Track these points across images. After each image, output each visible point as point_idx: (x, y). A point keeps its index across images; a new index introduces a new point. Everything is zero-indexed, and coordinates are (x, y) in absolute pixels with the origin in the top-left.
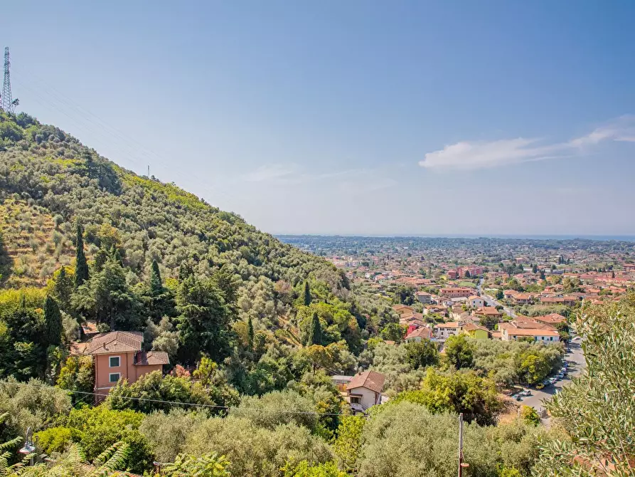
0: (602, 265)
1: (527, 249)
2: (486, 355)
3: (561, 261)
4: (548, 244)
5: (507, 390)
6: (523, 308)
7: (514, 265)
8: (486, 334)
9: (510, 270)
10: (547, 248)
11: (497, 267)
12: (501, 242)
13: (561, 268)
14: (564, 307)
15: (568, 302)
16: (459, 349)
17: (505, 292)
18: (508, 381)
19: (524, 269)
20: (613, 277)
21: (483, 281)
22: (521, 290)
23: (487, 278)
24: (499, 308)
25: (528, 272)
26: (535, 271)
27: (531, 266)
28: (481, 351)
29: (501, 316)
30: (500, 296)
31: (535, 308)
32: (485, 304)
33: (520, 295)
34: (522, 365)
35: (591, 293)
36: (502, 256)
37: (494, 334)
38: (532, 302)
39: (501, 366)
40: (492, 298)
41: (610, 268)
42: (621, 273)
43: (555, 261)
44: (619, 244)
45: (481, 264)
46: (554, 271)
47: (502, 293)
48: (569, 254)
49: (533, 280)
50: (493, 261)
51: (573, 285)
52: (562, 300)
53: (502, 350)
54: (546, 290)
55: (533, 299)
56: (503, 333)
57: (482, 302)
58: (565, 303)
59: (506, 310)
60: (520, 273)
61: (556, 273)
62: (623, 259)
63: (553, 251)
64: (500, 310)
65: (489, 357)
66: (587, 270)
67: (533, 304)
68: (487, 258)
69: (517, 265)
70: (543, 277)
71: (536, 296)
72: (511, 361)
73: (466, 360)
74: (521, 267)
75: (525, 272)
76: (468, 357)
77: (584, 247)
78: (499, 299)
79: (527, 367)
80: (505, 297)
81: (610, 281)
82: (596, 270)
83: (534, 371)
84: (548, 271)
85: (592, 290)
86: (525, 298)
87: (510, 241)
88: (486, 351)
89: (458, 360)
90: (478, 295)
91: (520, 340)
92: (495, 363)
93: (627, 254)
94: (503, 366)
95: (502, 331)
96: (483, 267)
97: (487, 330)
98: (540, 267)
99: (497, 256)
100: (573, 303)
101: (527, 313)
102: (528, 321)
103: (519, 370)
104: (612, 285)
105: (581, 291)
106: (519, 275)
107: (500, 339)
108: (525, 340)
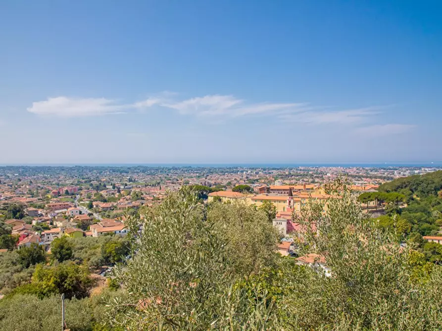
0: (154, 182)
1: (108, 173)
2: (82, 248)
3: (130, 180)
4: (122, 170)
5: (98, 271)
6: (107, 213)
7: (100, 184)
8: (82, 234)
9: (98, 188)
10: (121, 173)
11: (88, 186)
12: (91, 169)
13: (130, 185)
14: (132, 210)
15: (135, 207)
16: (62, 247)
17: (94, 203)
18: (98, 264)
19: (107, 187)
20: (160, 189)
21: (78, 197)
22: (105, 201)
23: (81, 195)
24: (90, 215)
25: (110, 188)
26: (114, 187)
27: (111, 185)
28: (78, 246)
29: (92, 220)
30: (91, 206)
31: (115, 212)
32: (80, 213)
33: (105, 204)
34: (107, 251)
35: (148, 199)
36: (92, 178)
37: (87, 233)
38: (112, 208)
39: (93, 255)
40: (85, 208)
41: (159, 184)
42: (164, 186)
43: (126, 181)
44: (163, 169)
45: (77, 185)
46: (126, 187)
47: (92, 204)
48: (135, 176)
49: (113, 194)
50: (86, 182)
51: (137, 195)
52: (131, 205)
53: (93, 243)
54: (121, 200)
55: (113, 206)
56: (94, 232)
57: (79, 212)
58: (133, 207)
59: (95, 215)
60: (105, 189)
61: (127, 188)
62: (166, 178)
63: (125, 174)
64: (91, 216)
65: (84, 249)
66: (146, 186)
67: (113, 209)
68: (81, 180)
69: (102, 184)
70: (119, 191)
71: (115, 204)
72: (99, 250)
73: (67, 254)
74: (105, 186)
75: (107, 189)
76: (69, 251)
77: (143, 172)
78: (90, 208)
79: (110, 253)
80: (95, 206)
81: (159, 191)
82: (150, 185)
83: (115, 254)
84: (122, 187)
85: (149, 198)
86: (108, 206)
87: (97, 168)
88: (82, 246)
89: (61, 256)
90: (75, 207)
91: (105, 235)
92: (88, 253)
93: (168, 175)
94: (94, 254)
95: (93, 230)
96: (79, 186)
97: (82, 231)
98: (117, 185)
99: (88, 178)
100: (138, 207)
101: (109, 216)
102: (110, 221)
103: (105, 255)
104: (160, 194)
105: (142, 199)
106: (103, 191)
107: (92, 236)
108: (108, 234)
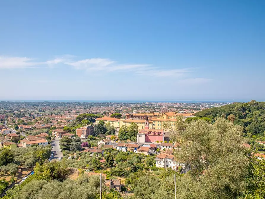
0: (56, 112)
1: (24, 106)
2: (19, 155)
3: (40, 111)
4: (34, 104)
5: (31, 169)
6: (29, 132)
7: (21, 113)
8: (16, 146)
9: (19, 116)
10: (33, 106)
11: (12, 115)
12: (12, 103)
13: (41, 114)
14: (46, 130)
15: (47, 128)
16: (7, 155)
17: (19, 126)
18: (31, 165)
19: (25, 115)
20: (61, 116)
21: (6, 122)
22: (26, 124)
23: (8, 120)
24: (18, 133)
25: (27, 116)
26: (30, 116)
27: (28, 114)
28: (16, 154)
29: (20, 136)
30: (17, 128)
31: (34, 132)
32: (10, 132)
33: (27, 126)
34: (37, 156)
35: (54, 123)
36: (14, 109)
37: (19, 145)
38: (32, 129)
39: (27, 159)
40: (13, 129)
41: (60, 113)
42: (64, 114)
43: (37, 111)
44: (61, 103)
45: (4, 114)
46: (38, 115)
47: (18, 126)
48: (43, 108)
49: (30, 119)
50: (10, 112)
51: (47, 120)
52: (45, 127)
53: (25, 152)
54: (37, 124)
55: (32, 127)
56: (24, 145)
57: (9, 132)
58: (46, 128)
59: (21, 134)
60: (24, 117)
61: (39, 116)
62: (64, 109)
63: (36, 107)
64: (19, 134)
65: (20, 156)
66: (51, 114)
67: (33, 130)
68: (6, 111)
69: (22, 113)
70: (34, 118)
71: (33, 126)
72: (31, 156)
73: (11, 159)
74: (24, 114)
75: (26, 116)
76: (12, 157)
77: (48, 105)
78: (17, 129)
79: (39, 157)
80: (19, 128)
81: (61, 118)
82: (54, 114)
83: (42, 158)
84: (36, 115)
85: (55, 122)
86: (29, 128)
87: (16, 103)
88: (18, 153)
89: (6, 160)
90: (6, 128)
91: (32, 146)
92: (23, 158)
93: (65, 107)
94: (28, 158)
95: (23, 143)
96: (5, 115)
97: (16, 144)
98: (32, 114)
99: (11, 109)
100: (49, 128)
101: (31, 134)
102: (34, 137)
103: (35, 159)
104: (61, 119)
105: (51, 122)
106: (23, 118)
107: (22, 147)
108: (34, 145)
